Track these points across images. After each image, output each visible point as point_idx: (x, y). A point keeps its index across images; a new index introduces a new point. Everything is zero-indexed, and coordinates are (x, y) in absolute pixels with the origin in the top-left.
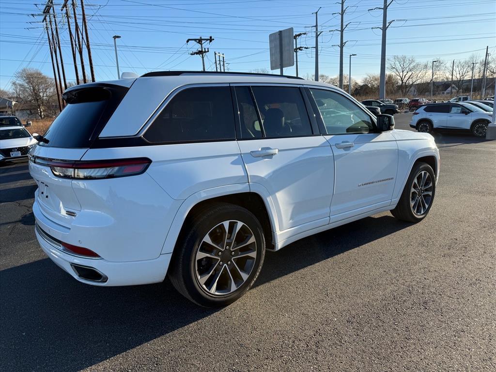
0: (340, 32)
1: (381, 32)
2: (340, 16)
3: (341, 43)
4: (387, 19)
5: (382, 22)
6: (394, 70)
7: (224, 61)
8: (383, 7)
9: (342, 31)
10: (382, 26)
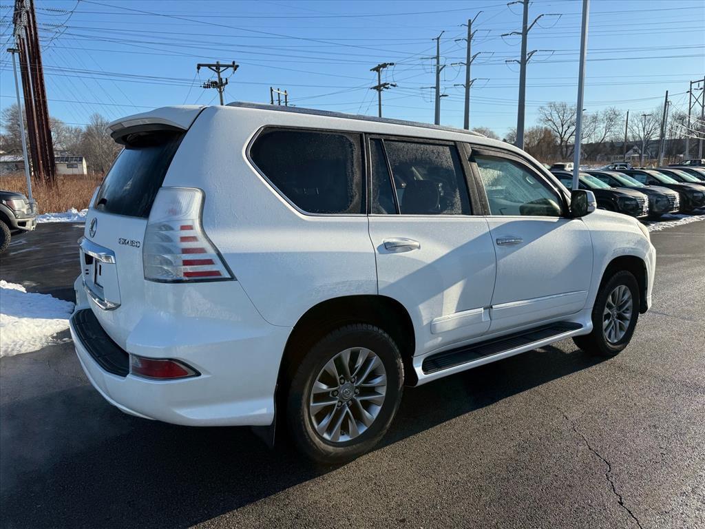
0: (466, 66)
3: (467, 82)
4: (527, 49)
6: (550, 123)
7: (285, 102)
8: (521, 31)
9: (468, 64)
10: (520, 58)
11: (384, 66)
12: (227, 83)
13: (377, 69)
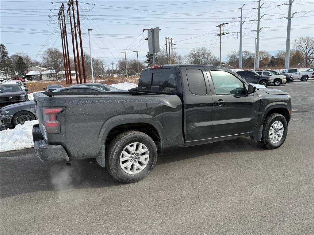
0: (257, 21)
1: (287, 20)
2: (258, 10)
3: (258, 29)
4: (292, 12)
5: (288, 13)
6: (300, 47)
7: (172, 43)
8: (288, 3)
9: (259, 20)
10: (287, 17)
11: (223, 24)
13: (219, 26)
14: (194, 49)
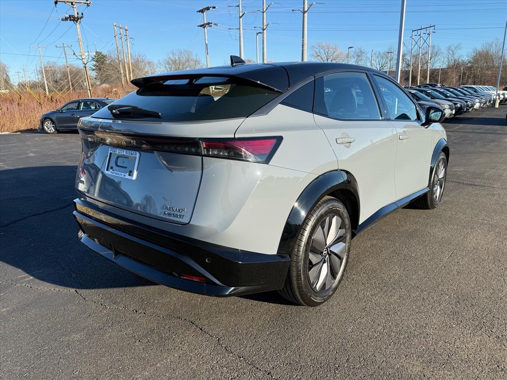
6: (319, 58)
11: (208, 9)
12: (82, 17)
13: (202, 11)
14: (173, 50)
